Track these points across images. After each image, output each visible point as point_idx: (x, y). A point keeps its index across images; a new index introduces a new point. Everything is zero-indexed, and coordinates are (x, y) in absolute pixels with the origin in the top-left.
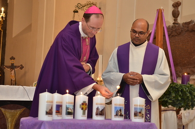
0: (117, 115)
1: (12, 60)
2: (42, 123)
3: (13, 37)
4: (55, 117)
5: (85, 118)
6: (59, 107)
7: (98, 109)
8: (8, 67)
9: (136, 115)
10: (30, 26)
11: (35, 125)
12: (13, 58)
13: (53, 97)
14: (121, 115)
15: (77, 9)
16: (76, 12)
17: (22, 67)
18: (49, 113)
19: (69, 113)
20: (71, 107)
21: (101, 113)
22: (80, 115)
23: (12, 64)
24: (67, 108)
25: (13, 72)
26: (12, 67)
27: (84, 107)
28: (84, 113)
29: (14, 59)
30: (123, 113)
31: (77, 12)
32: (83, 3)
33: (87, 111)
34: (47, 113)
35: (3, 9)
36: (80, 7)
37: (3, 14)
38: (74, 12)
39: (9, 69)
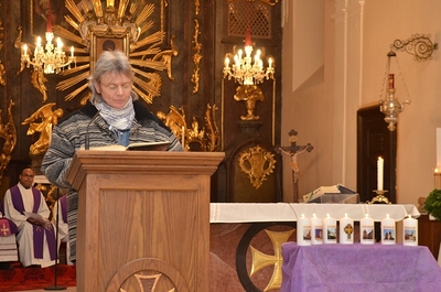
0: (386, 238)
1: (293, 137)
3: (294, 90)
4: (316, 242)
5: (351, 242)
6: (319, 233)
7: (365, 232)
8: (286, 149)
9: (407, 238)
10: (322, 68)
11: (294, 250)
12: (293, 133)
14: (392, 239)
15: (394, 50)
16: (391, 55)
17: (310, 148)
18: (308, 238)
19: (330, 238)
20: (333, 233)
21: (367, 237)
22: (345, 240)
23: (294, 144)
24: (329, 232)
25: (295, 158)
26: (294, 148)
27: (349, 230)
28: (349, 237)
29: (296, 134)
30: (394, 236)
31: (395, 55)
32: (404, 38)
33: (352, 235)
34: (305, 238)
35: (271, 61)
36: (400, 45)
37: (270, 70)
38: (390, 55)
39: (288, 153)
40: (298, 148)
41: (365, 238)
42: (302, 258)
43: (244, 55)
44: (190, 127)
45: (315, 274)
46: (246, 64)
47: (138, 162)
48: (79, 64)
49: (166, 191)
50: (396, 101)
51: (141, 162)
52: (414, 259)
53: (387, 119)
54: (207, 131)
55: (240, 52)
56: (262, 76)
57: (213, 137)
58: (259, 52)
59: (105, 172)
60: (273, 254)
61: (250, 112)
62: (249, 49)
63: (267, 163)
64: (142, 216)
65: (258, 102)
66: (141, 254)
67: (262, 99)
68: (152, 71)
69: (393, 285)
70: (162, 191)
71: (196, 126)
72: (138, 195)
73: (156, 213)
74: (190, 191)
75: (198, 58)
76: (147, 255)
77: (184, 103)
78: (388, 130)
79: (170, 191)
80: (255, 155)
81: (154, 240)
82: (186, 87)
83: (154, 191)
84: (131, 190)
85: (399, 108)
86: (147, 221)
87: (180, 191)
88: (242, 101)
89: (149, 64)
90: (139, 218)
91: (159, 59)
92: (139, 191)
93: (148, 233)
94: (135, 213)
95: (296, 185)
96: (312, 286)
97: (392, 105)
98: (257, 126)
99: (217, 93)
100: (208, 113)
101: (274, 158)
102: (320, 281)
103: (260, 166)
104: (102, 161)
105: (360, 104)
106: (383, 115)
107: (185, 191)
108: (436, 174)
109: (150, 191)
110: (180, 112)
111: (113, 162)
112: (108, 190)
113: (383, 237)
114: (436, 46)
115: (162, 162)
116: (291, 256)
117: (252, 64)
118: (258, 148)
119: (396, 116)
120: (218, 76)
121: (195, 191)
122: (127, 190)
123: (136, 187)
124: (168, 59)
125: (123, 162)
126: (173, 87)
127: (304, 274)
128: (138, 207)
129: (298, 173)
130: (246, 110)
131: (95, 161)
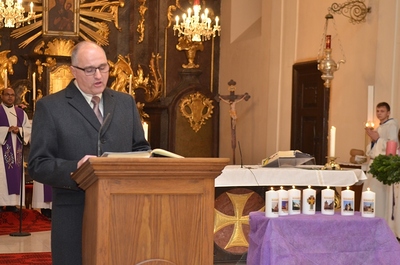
0: (346, 209)
1: (232, 87)
2: (269, 219)
4: (282, 213)
5: (313, 212)
6: (285, 204)
7: (326, 203)
8: (225, 98)
9: (365, 209)
11: (262, 221)
12: (232, 83)
13: (278, 194)
14: (351, 210)
15: (332, 13)
16: (329, 17)
17: (247, 97)
18: (275, 210)
19: (295, 208)
20: (298, 202)
21: (329, 207)
22: (309, 210)
24: (294, 204)
25: (233, 106)
26: (232, 97)
27: (312, 201)
28: (312, 208)
29: (234, 84)
30: (353, 207)
31: (332, 17)
32: (341, 2)
33: (314, 205)
34: (273, 210)
35: (217, 19)
36: (337, 9)
37: (217, 27)
38: (327, 18)
39: (227, 101)
40: (237, 97)
41: (326, 208)
42: (271, 230)
43: (193, 14)
44: (136, 75)
45: (283, 245)
46: (194, 23)
47: (148, 168)
48: (38, 19)
49: (173, 195)
50: (332, 61)
51: (151, 168)
52: (373, 230)
53: (323, 76)
54: (151, 78)
55: (189, 11)
56: (209, 34)
57: (157, 84)
58: (207, 11)
59: (116, 178)
60: (232, 213)
61: (191, 61)
62: (197, 8)
63: (206, 108)
64: (150, 219)
65: (198, 52)
66: (149, 256)
67: (202, 49)
68: (100, 21)
69: (353, 254)
70: (170, 195)
71: (141, 73)
72: (146, 199)
73: (163, 215)
74: (195, 195)
75: (143, 10)
76: (155, 256)
77: (130, 51)
78: (324, 86)
79: (177, 195)
80: (196, 101)
81: (162, 241)
82: (132, 36)
83: (161, 195)
84: (140, 195)
85: (334, 67)
86: (155, 223)
87: (186, 195)
88: (184, 51)
89: (97, 14)
90: (147, 220)
91: (107, 10)
92: (148, 195)
93: (156, 235)
94: (144, 217)
95: (234, 131)
96: (281, 257)
97: (328, 64)
98: (197, 74)
99: (161, 43)
100: (152, 61)
101: (213, 104)
102: (288, 252)
103: (199, 111)
104: (114, 168)
105: (296, 59)
106: (320, 73)
107: (191, 195)
108: (366, 129)
109: (157, 195)
110: (127, 60)
111: (124, 168)
112: (118, 194)
113: (343, 208)
114: (369, 10)
115: (171, 168)
116: (260, 227)
117: (200, 22)
118: (198, 95)
119: (332, 74)
120: (162, 26)
121: (200, 195)
122: (136, 195)
123: (145, 192)
124: (114, 9)
125: (133, 168)
126: (120, 36)
127: (273, 245)
128: (146, 209)
129: (237, 120)
130: (188, 59)
131: (108, 168)
